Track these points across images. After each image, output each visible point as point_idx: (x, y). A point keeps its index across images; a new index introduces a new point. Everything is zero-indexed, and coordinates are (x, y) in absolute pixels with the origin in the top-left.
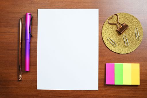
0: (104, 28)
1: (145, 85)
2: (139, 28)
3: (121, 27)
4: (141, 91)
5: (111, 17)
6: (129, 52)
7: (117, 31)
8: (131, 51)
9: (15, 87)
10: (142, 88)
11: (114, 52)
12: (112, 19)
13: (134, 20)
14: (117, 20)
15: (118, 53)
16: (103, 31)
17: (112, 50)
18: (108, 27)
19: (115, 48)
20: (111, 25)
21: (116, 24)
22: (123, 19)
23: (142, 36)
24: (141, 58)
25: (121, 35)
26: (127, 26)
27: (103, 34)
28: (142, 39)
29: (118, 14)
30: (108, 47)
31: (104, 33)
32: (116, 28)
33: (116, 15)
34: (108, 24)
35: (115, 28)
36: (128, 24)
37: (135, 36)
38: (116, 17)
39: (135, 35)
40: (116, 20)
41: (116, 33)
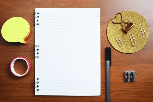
0: (108, 28)
1: (151, 88)
2: (145, 25)
3: (126, 25)
4: (147, 94)
5: (115, 16)
6: (137, 51)
7: (122, 30)
8: (139, 50)
9: (16, 91)
10: (148, 91)
11: (121, 52)
12: (117, 18)
13: (139, 17)
14: (122, 19)
15: (126, 53)
16: (108, 31)
17: (119, 50)
18: (112, 27)
19: (121, 48)
20: (115, 25)
21: (120, 23)
22: (127, 18)
23: (149, 33)
24: (146, 59)
25: (127, 34)
26: (132, 24)
27: (108, 35)
28: (149, 36)
29: (122, 13)
30: (115, 48)
31: (110, 33)
32: (121, 28)
33: (120, 14)
34: (112, 24)
35: (119, 27)
36: (133, 22)
37: (141, 34)
38: (119, 15)
39: (141, 32)
40: (120, 19)
41: (122, 32)
